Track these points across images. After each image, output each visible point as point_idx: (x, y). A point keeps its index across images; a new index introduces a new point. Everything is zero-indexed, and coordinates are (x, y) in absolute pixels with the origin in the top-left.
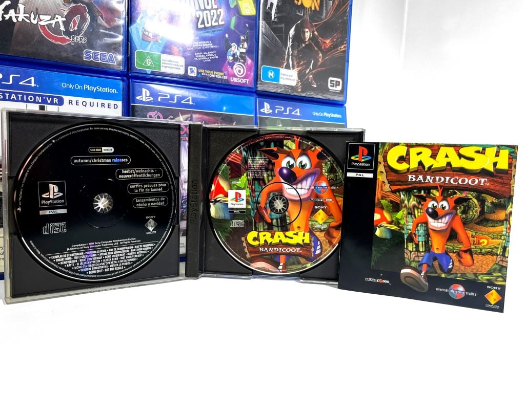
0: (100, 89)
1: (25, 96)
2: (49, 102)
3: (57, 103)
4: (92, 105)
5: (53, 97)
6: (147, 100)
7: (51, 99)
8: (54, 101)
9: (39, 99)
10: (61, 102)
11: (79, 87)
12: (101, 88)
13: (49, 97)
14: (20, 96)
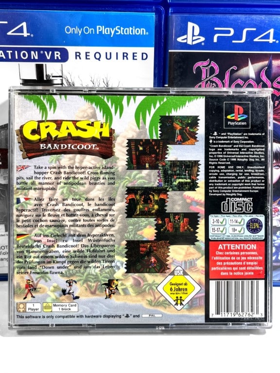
0: (121, 31)
1: (16, 52)
2: (48, 58)
3: (60, 58)
4: (109, 57)
5: (53, 50)
6: (195, 43)
7: (50, 53)
8: (56, 56)
9: (35, 55)
10: (64, 57)
11: (90, 30)
12: (122, 29)
13: (48, 50)
14: (9, 52)
